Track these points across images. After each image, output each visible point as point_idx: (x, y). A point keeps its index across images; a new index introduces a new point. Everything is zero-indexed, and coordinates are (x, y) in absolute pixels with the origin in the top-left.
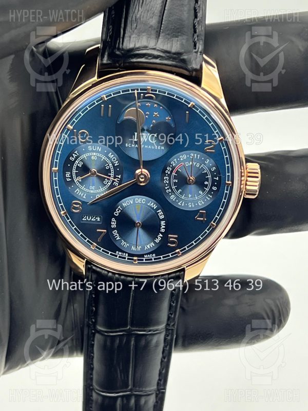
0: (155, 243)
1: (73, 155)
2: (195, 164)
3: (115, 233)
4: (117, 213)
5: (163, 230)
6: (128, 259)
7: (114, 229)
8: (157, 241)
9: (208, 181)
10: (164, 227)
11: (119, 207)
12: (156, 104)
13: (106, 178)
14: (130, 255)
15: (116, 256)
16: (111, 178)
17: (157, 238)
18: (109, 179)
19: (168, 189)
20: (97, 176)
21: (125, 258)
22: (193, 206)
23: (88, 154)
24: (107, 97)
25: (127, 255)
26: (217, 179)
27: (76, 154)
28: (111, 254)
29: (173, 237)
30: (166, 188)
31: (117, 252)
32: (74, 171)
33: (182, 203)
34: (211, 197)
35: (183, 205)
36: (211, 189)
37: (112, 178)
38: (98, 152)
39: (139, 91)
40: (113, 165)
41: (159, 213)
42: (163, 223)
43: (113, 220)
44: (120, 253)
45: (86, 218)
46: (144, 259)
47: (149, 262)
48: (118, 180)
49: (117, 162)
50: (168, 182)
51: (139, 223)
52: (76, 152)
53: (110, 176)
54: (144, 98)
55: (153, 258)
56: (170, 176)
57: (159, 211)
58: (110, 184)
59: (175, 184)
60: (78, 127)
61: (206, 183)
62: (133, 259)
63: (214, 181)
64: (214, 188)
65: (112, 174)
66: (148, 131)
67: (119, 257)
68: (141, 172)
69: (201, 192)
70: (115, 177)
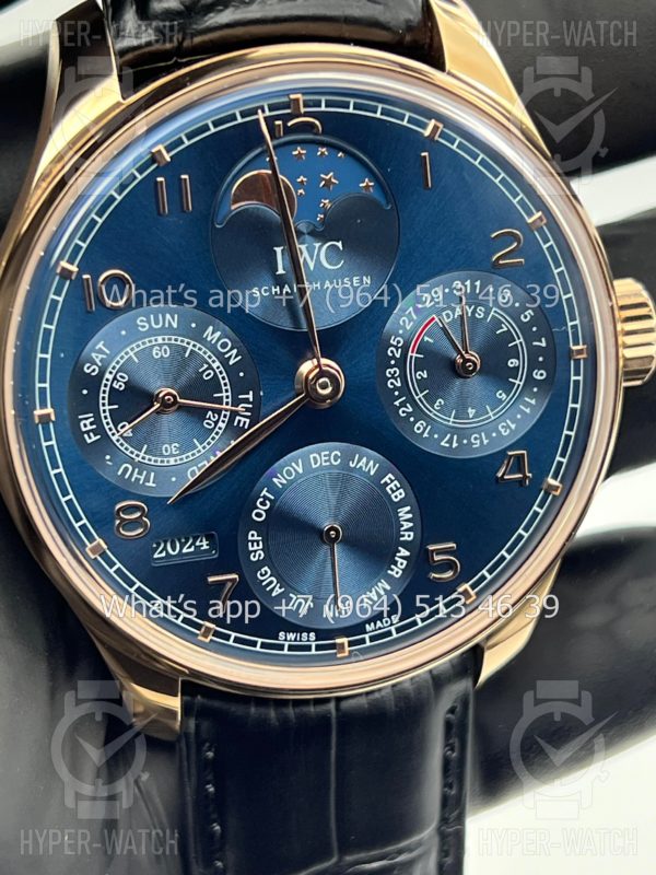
0: (390, 579)
1: (94, 355)
2: (470, 311)
3: (266, 576)
4: (260, 512)
5: (408, 537)
6: (318, 648)
7: (260, 564)
8: (397, 571)
9: (518, 359)
10: (411, 525)
11: (264, 492)
12: (323, 144)
13: (207, 410)
14: (321, 634)
15: (281, 647)
16: (224, 406)
17: (395, 563)
18: (219, 412)
19: (403, 404)
20: (182, 408)
21: (308, 648)
22: (485, 442)
23: (141, 345)
24: (169, 149)
25: (312, 635)
26: (544, 344)
27: (100, 351)
28: (263, 646)
29: (441, 550)
30: (397, 403)
31: (282, 634)
32: (105, 408)
33: (450, 441)
34: (533, 402)
35: (455, 445)
36: (530, 381)
37: (227, 406)
38: (168, 330)
39: (268, 113)
40: (224, 362)
41: (386, 484)
42: (404, 513)
43: (253, 535)
44: (291, 636)
45: (165, 548)
46: (367, 636)
47: (383, 643)
48: (247, 410)
49: (235, 351)
50: (399, 384)
51: (332, 529)
52: (100, 345)
53: (220, 400)
54: (288, 131)
55: (393, 629)
56: (401, 363)
57: (386, 479)
58: (223, 426)
59: (422, 384)
60: (91, 262)
61: (513, 363)
62: (333, 646)
63: (534, 353)
64: (539, 375)
65: (226, 394)
66: (315, 234)
67: (291, 648)
68: (319, 366)
69: (503, 396)
70: (236, 402)
